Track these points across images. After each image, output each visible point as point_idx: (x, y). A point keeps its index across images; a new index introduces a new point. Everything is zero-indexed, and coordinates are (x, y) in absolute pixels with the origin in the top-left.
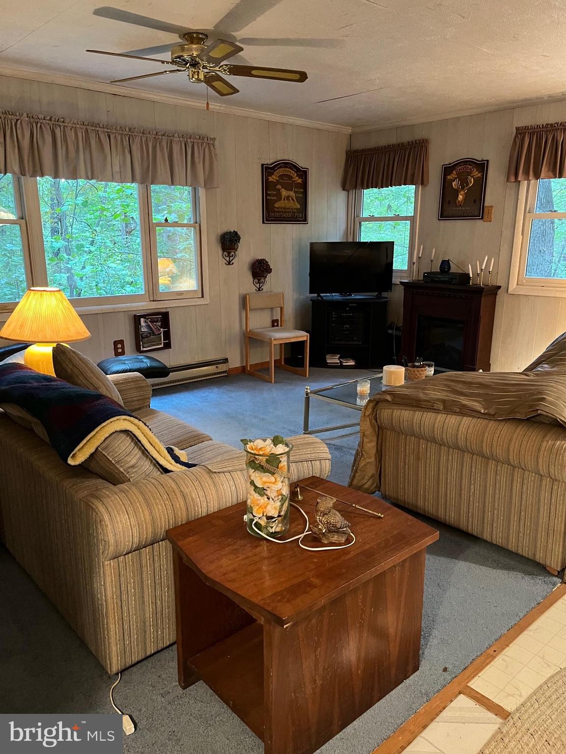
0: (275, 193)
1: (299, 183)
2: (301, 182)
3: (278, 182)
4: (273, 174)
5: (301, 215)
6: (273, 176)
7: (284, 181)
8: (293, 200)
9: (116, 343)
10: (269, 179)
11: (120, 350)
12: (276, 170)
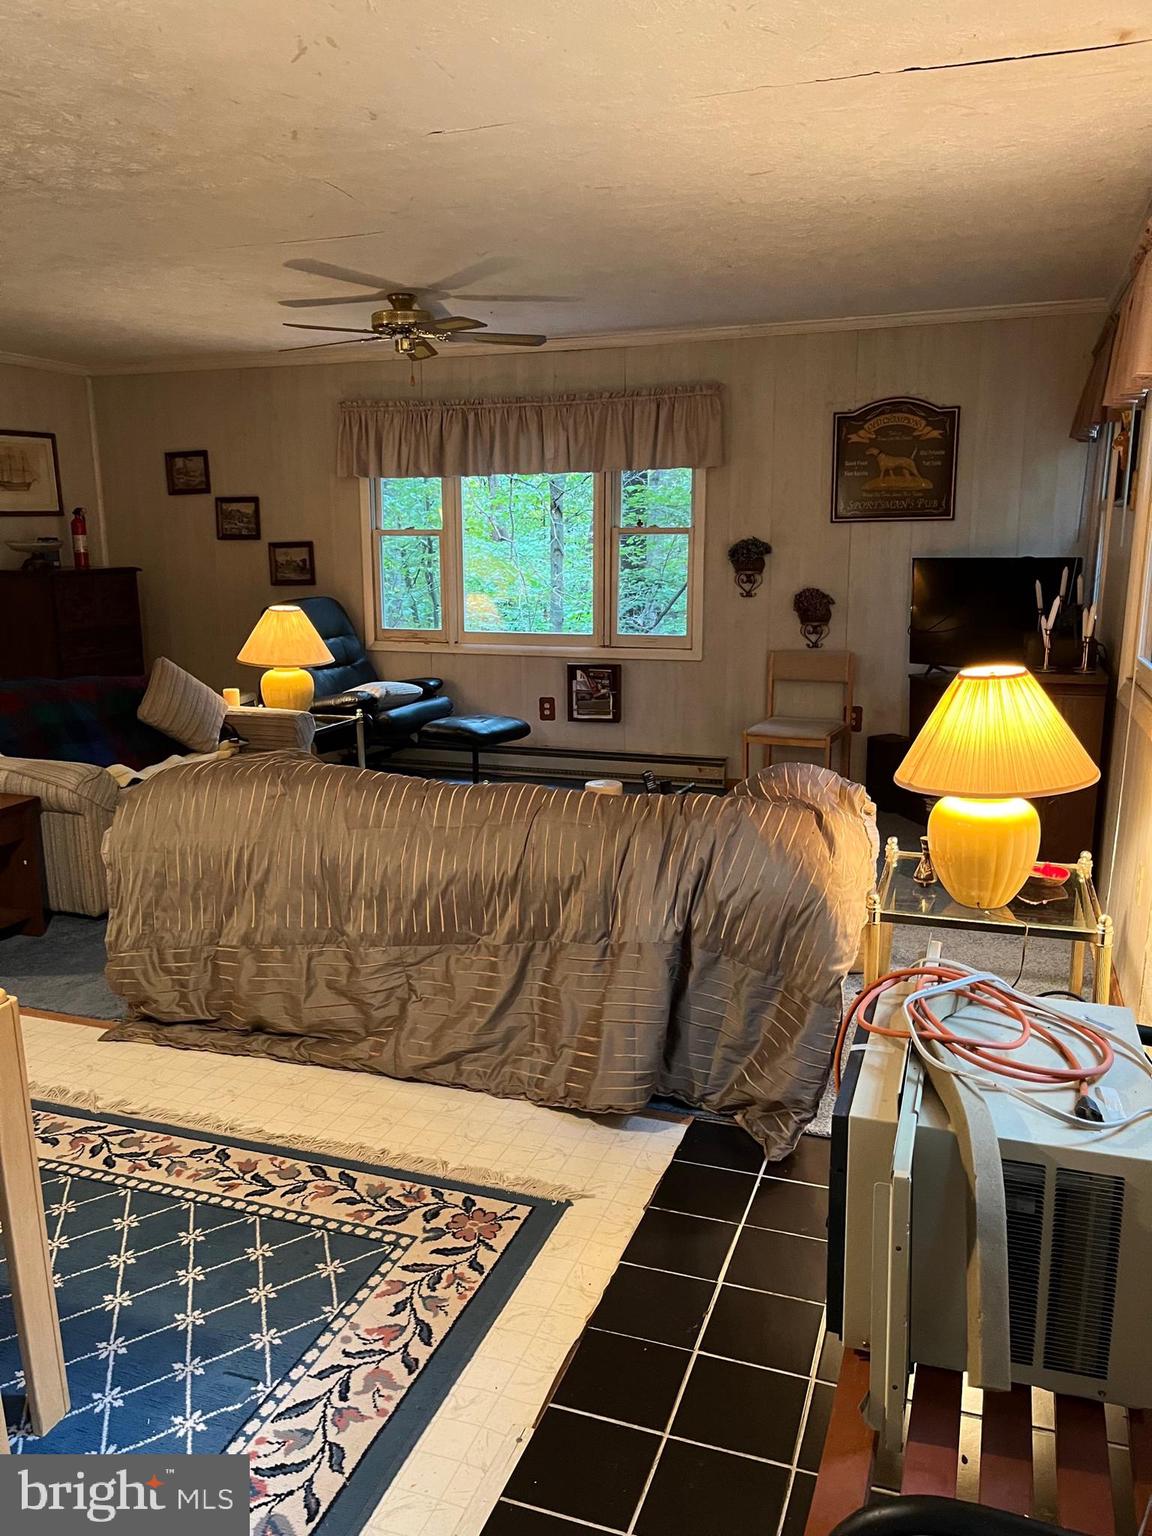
0: (866, 463)
1: (934, 439)
2: (940, 437)
3: (873, 443)
4: (863, 428)
5: (935, 502)
6: (862, 433)
7: (892, 439)
8: (912, 474)
9: (543, 701)
10: (850, 439)
11: (547, 712)
12: (870, 420)
